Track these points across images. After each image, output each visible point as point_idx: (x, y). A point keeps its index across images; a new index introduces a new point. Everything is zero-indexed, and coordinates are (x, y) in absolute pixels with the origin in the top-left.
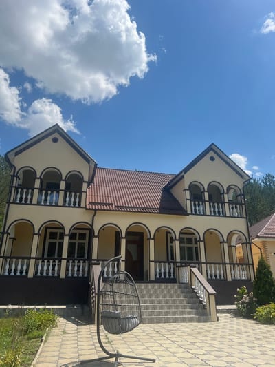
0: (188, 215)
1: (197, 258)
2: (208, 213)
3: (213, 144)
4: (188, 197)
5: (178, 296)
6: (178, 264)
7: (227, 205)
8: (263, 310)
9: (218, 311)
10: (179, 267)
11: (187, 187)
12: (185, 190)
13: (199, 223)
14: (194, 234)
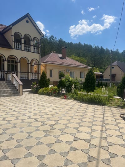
0: (13, 49)
1: (16, 70)
2: (23, 49)
3: (28, 13)
4: (13, 40)
5: (5, 86)
6: (6, 72)
7: (32, 47)
8: (41, 90)
9: (23, 92)
10: (6, 73)
11: (13, 34)
12: (12, 36)
13: (18, 54)
14: (15, 59)
